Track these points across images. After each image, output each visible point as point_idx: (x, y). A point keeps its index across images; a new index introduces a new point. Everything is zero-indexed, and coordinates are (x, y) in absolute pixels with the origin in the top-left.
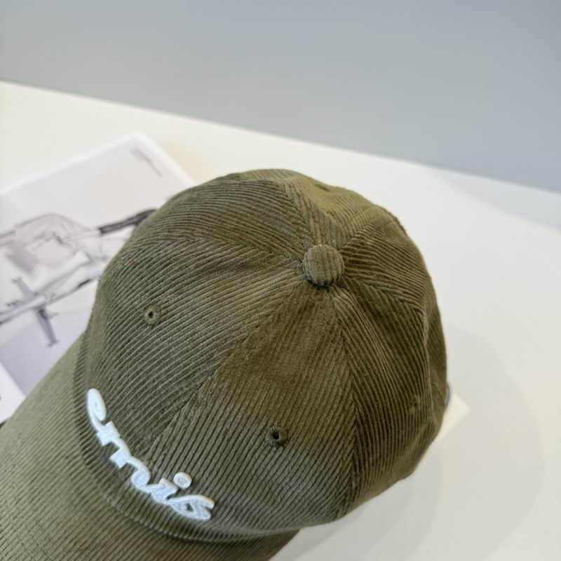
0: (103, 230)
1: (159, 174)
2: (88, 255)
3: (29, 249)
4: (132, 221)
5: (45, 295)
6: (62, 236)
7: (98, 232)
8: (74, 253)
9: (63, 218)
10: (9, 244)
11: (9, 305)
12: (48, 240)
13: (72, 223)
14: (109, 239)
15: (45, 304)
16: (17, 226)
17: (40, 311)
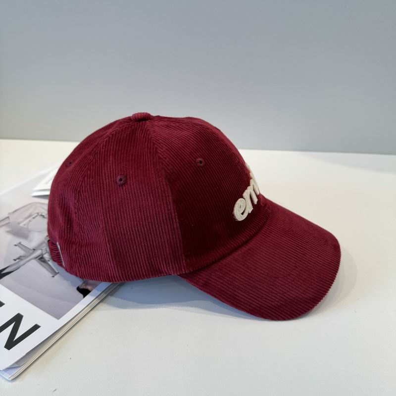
3: (21, 225)
5: (41, 249)
6: (43, 214)
9: (42, 204)
10: (6, 224)
11: (15, 260)
12: (34, 218)
15: (42, 255)
16: (9, 214)
17: (39, 259)
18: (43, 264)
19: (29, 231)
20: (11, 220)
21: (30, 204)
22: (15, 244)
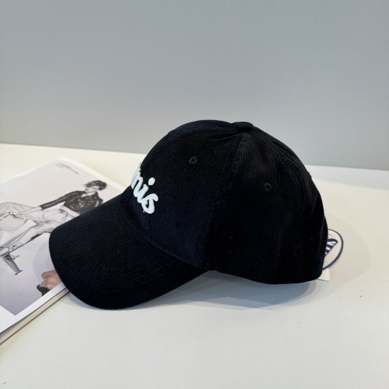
0: (44, 207)
4: (62, 199)
5: (9, 248)
14: (47, 211)
15: (9, 252)
17: (5, 257)
18: (8, 261)
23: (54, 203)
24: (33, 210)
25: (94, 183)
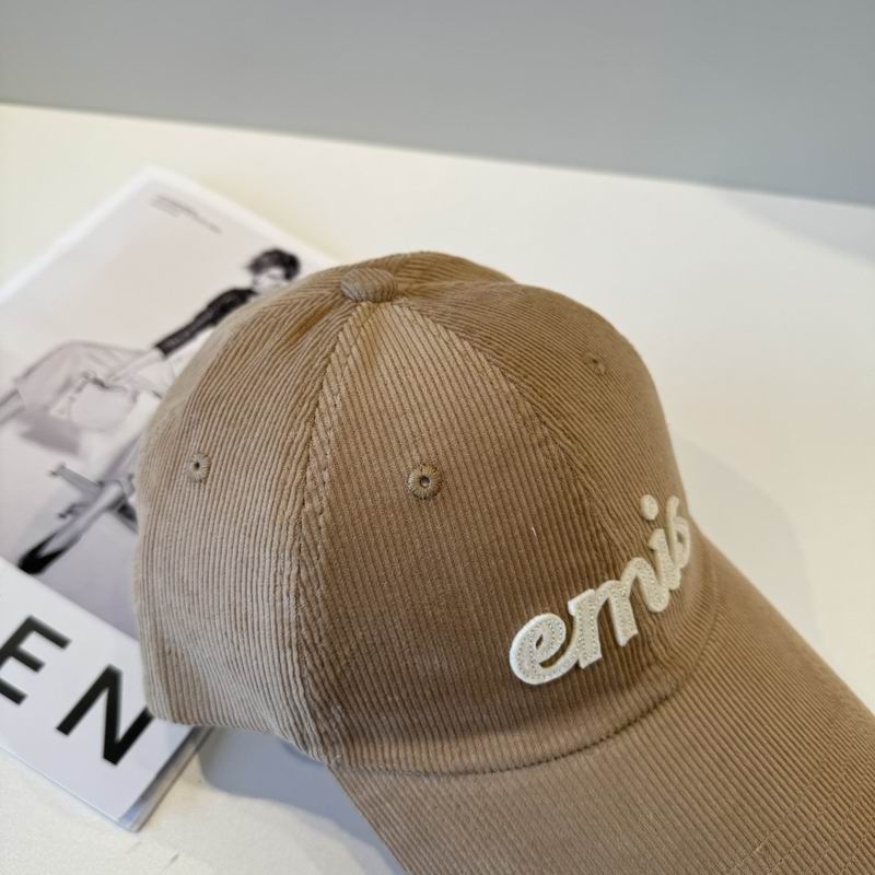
0: (167, 346)
1: (215, 229)
2: (157, 395)
3: (53, 412)
4: (205, 318)
5: (118, 482)
6: (100, 377)
7: (157, 353)
8: (134, 398)
9: (87, 345)
10: (17, 414)
11: (62, 516)
12: (79, 390)
13: (107, 349)
15: (124, 497)
16: (16, 380)
17: (118, 508)
18: (127, 520)
19: (76, 430)
20: (26, 399)
21: (60, 349)
22: (54, 469)
23: (187, 334)
24: (141, 360)
25: (266, 260)
